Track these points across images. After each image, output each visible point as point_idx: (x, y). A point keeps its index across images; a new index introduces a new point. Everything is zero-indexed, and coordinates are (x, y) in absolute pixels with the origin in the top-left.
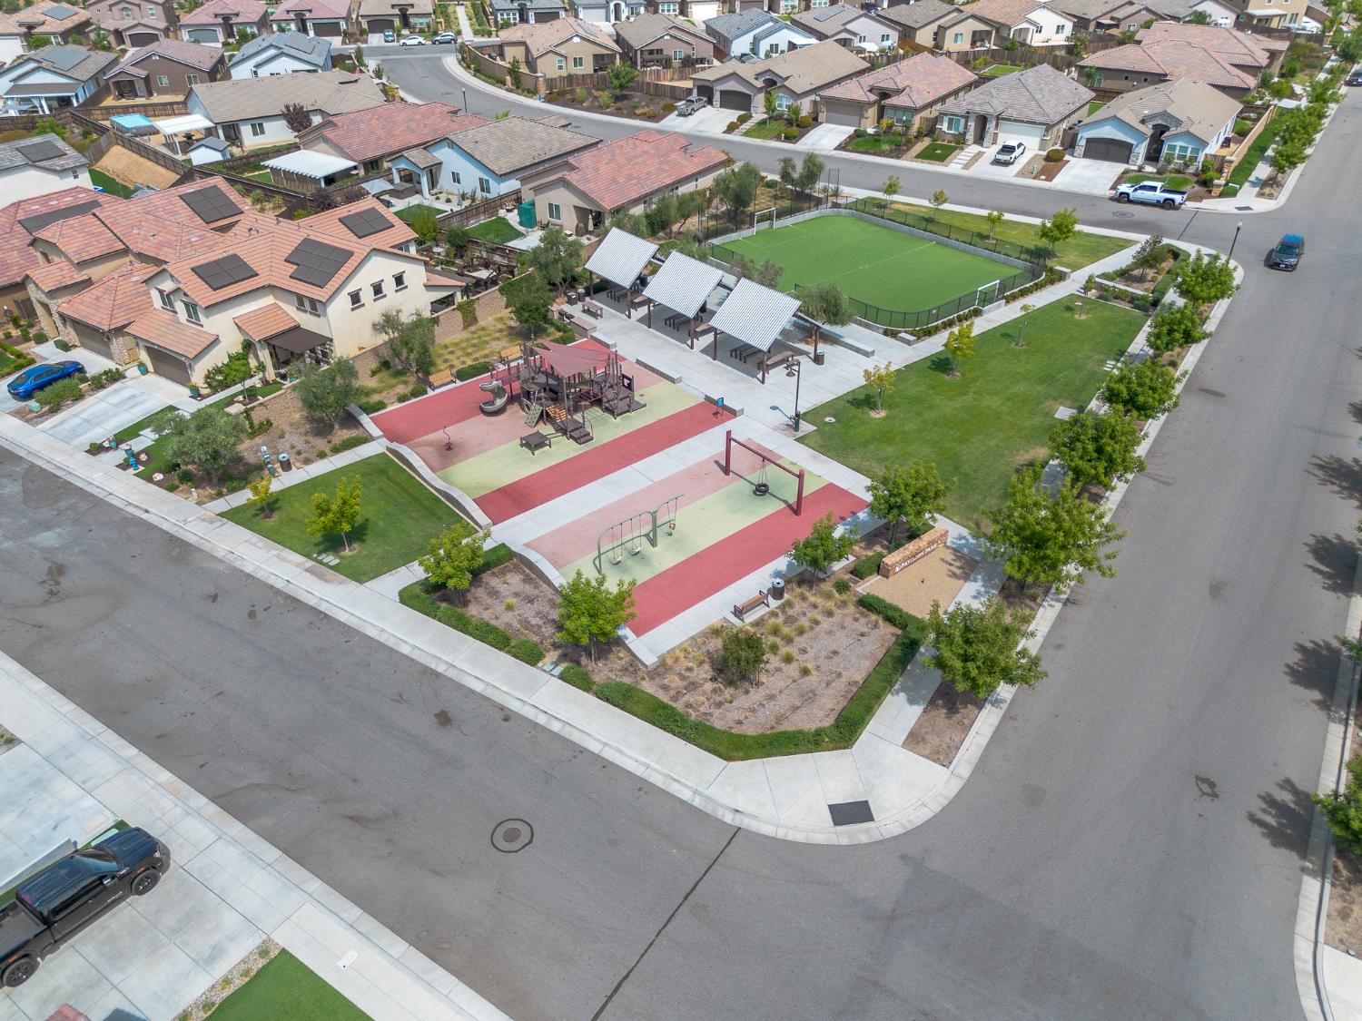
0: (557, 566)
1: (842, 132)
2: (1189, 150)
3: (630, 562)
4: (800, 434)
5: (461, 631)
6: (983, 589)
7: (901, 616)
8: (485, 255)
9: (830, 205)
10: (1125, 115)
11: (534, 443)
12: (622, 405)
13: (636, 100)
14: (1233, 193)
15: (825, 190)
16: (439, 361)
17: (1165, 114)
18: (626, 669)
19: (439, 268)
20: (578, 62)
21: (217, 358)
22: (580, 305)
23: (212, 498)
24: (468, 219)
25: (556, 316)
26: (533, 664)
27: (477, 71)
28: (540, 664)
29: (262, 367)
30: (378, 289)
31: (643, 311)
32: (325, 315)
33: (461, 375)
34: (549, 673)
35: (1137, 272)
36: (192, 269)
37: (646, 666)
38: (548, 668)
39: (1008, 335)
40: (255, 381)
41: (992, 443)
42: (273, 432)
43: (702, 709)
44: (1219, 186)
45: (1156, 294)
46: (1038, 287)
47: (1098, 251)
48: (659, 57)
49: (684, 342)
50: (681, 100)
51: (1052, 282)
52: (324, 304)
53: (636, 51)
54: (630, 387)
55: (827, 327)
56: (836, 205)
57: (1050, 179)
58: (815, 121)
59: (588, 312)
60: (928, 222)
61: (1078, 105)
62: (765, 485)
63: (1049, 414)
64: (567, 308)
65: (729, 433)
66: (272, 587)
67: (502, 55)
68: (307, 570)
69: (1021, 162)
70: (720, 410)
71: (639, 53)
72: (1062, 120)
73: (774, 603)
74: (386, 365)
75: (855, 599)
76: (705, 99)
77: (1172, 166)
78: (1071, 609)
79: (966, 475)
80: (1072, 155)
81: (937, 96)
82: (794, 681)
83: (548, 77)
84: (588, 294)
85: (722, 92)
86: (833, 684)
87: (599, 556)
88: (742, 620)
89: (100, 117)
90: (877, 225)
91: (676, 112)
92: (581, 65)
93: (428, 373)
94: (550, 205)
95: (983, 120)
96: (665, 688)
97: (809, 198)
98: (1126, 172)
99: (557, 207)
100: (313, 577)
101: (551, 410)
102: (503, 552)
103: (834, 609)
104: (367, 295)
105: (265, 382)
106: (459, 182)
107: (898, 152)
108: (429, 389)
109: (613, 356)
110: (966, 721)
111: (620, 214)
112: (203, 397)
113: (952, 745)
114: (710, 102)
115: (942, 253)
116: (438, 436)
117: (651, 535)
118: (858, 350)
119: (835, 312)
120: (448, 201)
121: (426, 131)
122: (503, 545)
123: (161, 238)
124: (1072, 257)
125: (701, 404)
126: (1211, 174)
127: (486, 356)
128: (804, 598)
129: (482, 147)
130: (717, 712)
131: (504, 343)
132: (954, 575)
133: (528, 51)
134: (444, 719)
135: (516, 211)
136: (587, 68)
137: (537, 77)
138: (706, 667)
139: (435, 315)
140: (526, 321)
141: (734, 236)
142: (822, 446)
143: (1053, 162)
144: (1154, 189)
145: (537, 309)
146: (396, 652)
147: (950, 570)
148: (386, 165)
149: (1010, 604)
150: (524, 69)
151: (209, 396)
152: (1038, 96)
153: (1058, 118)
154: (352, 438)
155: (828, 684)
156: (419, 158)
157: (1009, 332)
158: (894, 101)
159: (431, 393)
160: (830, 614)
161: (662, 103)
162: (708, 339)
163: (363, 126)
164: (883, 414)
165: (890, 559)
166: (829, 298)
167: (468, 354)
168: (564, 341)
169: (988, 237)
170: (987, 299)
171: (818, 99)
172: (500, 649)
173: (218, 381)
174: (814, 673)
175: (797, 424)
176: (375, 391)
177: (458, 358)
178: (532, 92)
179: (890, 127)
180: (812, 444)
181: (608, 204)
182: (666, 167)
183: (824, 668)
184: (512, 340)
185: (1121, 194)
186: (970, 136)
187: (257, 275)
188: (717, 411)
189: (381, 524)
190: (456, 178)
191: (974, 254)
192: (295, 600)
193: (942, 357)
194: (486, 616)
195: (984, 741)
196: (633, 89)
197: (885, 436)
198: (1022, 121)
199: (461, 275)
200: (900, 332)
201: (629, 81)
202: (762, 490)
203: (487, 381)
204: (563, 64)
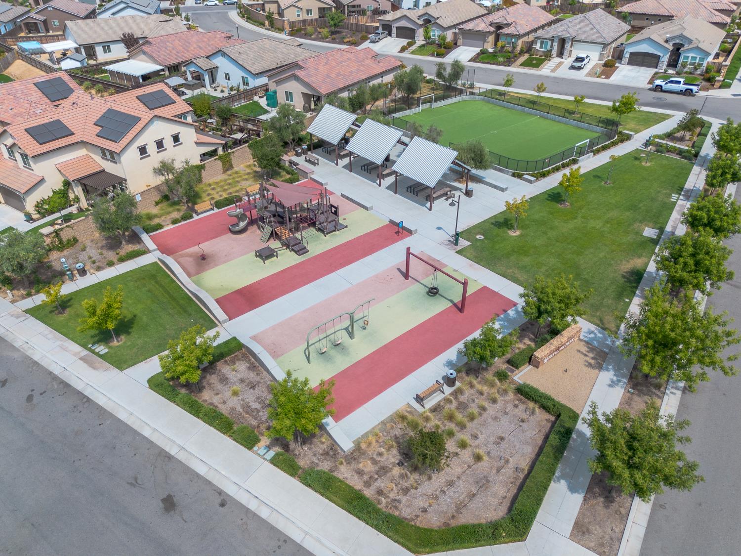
0: (275, 355)
1: (473, 51)
2: (698, 59)
3: (333, 352)
4: (459, 248)
5: (194, 415)
6: (615, 378)
7: (554, 406)
8: (242, 124)
9: (468, 93)
10: (654, 37)
11: (266, 255)
12: (330, 226)
13: (344, 34)
14: (728, 86)
15: (464, 85)
16: (204, 195)
17: (681, 36)
18: (327, 453)
19: (211, 133)
20: (309, 12)
21: (44, 193)
22: (303, 157)
23: (23, 297)
24: (233, 102)
25: (287, 164)
26: (250, 448)
27: (248, 18)
28: (255, 448)
29: (77, 200)
30: (160, 144)
31: (346, 161)
32: (120, 162)
33: (219, 205)
34: (262, 457)
35: (678, 135)
36: (26, 130)
37: (344, 452)
38: (262, 451)
39: (599, 177)
40: (73, 209)
41: (601, 255)
42: (78, 246)
43: (392, 495)
44: (719, 81)
45: (696, 149)
46: (614, 144)
47: (649, 121)
48: (359, 9)
49: (374, 182)
50: (372, 34)
51: (622, 141)
52: (119, 154)
53: (344, 6)
54: (336, 213)
55: (474, 171)
56: (472, 94)
57: (608, 77)
58: (456, 45)
59: (309, 161)
60: (533, 103)
61: (622, 33)
62: (436, 288)
63: (639, 233)
64: (295, 159)
65: (408, 249)
66: (51, 373)
67: (264, 10)
68: (81, 359)
69: (588, 68)
70: (401, 230)
71: (346, 7)
72: (612, 42)
73: (448, 390)
74: (166, 198)
75: (513, 386)
76: (387, 32)
77: (686, 70)
78: (689, 396)
79: (586, 280)
80: (620, 63)
81: (532, 28)
82: (469, 467)
83: (291, 21)
84: (309, 149)
85: (397, 27)
86: (503, 471)
87: (308, 348)
88: (423, 406)
89: (12, 43)
90: (499, 106)
91: (369, 41)
92: (311, 14)
93: (195, 203)
94: (286, 92)
95: (563, 42)
96: (360, 473)
97: (455, 89)
98: (656, 73)
99: (291, 93)
100: (85, 365)
101: (279, 230)
102: (233, 345)
103: (497, 395)
104: (152, 149)
105: (80, 210)
106: (229, 79)
107: (509, 62)
108: (194, 215)
109: (324, 192)
110: (623, 510)
111: (332, 98)
112: (34, 220)
113: (613, 536)
114: (390, 35)
115: (545, 123)
116: (195, 249)
117: (350, 328)
118: (495, 187)
119: (480, 160)
120: (222, 91)
121: (210, 48)
122: (234, 338)
123: (16, 111)
124: (632, 125)
125: (387, 225)
126: (712, 74)
127: (237, 191)
128: (472, 386)
129: (244, 56)
130: (404, 499)
131: (250, 182)
132: (590, 365)
133: (279, 6)
134: (169, 504)
135: (265, 97)
136: (315, 15)
137: (284, 20)
138: (394, 451)
139: (203, 163)
140: (265, 167)
141: (407, 112)
142: (476, 257)
143: (609, 67)
144: (679, 82)
145: (272, 159)
146: (139, 434)
147: (586, 361)
148: (183, 69)
149: (641, 393)
150: (276, 16)
151: (38, 219)
152: (597, 27)
153: (611, 40)
154: (134, 251)
155: (498, 471)
156: (204, 64)
157: (599, 175)
158: (505, 31)
159: (196, 217)
160: (494, 401)
161: (360, 36)
162: (391, 179)
163: (169, 44)
164: (518, 233)
165: (539, 354)
166: (476, 150)
167: (225, 190)
168: (291, 181)
169: (573, 113)
170: (581, 152)
171: (457, 31)
172: (224, 433)
173: (45, 209)
174: (485, 458)
175: (457, 240)
176: (156, 216)
177: (218, 193)
178: (281, 30)
179: (503, 47)
180: (468, 255)
181: (323, 90)
182: (362, 68)
183: (494, 453)
184: (255, 181)
185: (657, 86)
186: (554, 52)
187: (73, 134)
188: (398, 230)
189: (145, 319)
190: (227, 77)
191: (566, 124)
192: (67, 385)
193: (556, 192)
194: (216, 400)
195: (641, 531)
196: (342, 27)
197: (521, 249)
198: (588, 42)
199: (224, 136)
200: (524, 174)
201: (340, 22)
202: (433, 292)
203: (234, 210)
204: (300, 13)
